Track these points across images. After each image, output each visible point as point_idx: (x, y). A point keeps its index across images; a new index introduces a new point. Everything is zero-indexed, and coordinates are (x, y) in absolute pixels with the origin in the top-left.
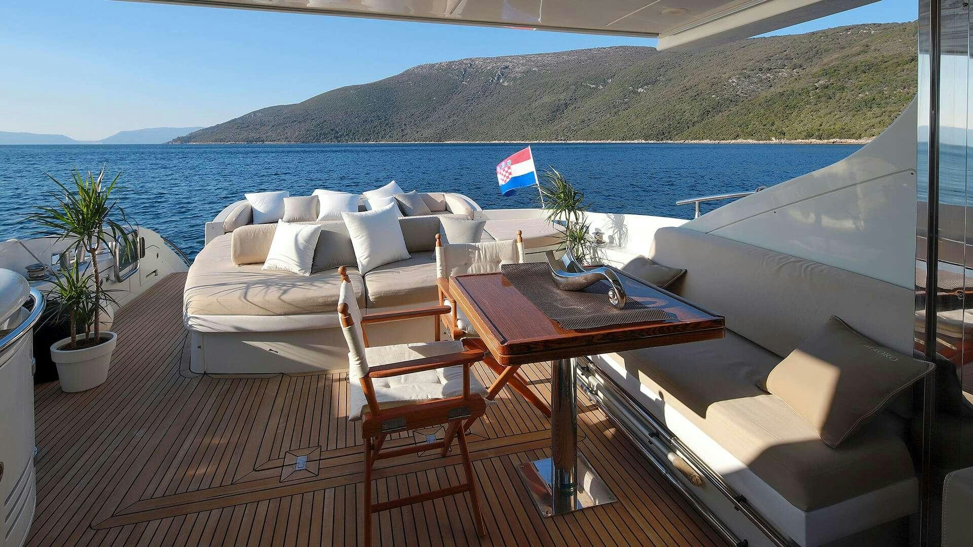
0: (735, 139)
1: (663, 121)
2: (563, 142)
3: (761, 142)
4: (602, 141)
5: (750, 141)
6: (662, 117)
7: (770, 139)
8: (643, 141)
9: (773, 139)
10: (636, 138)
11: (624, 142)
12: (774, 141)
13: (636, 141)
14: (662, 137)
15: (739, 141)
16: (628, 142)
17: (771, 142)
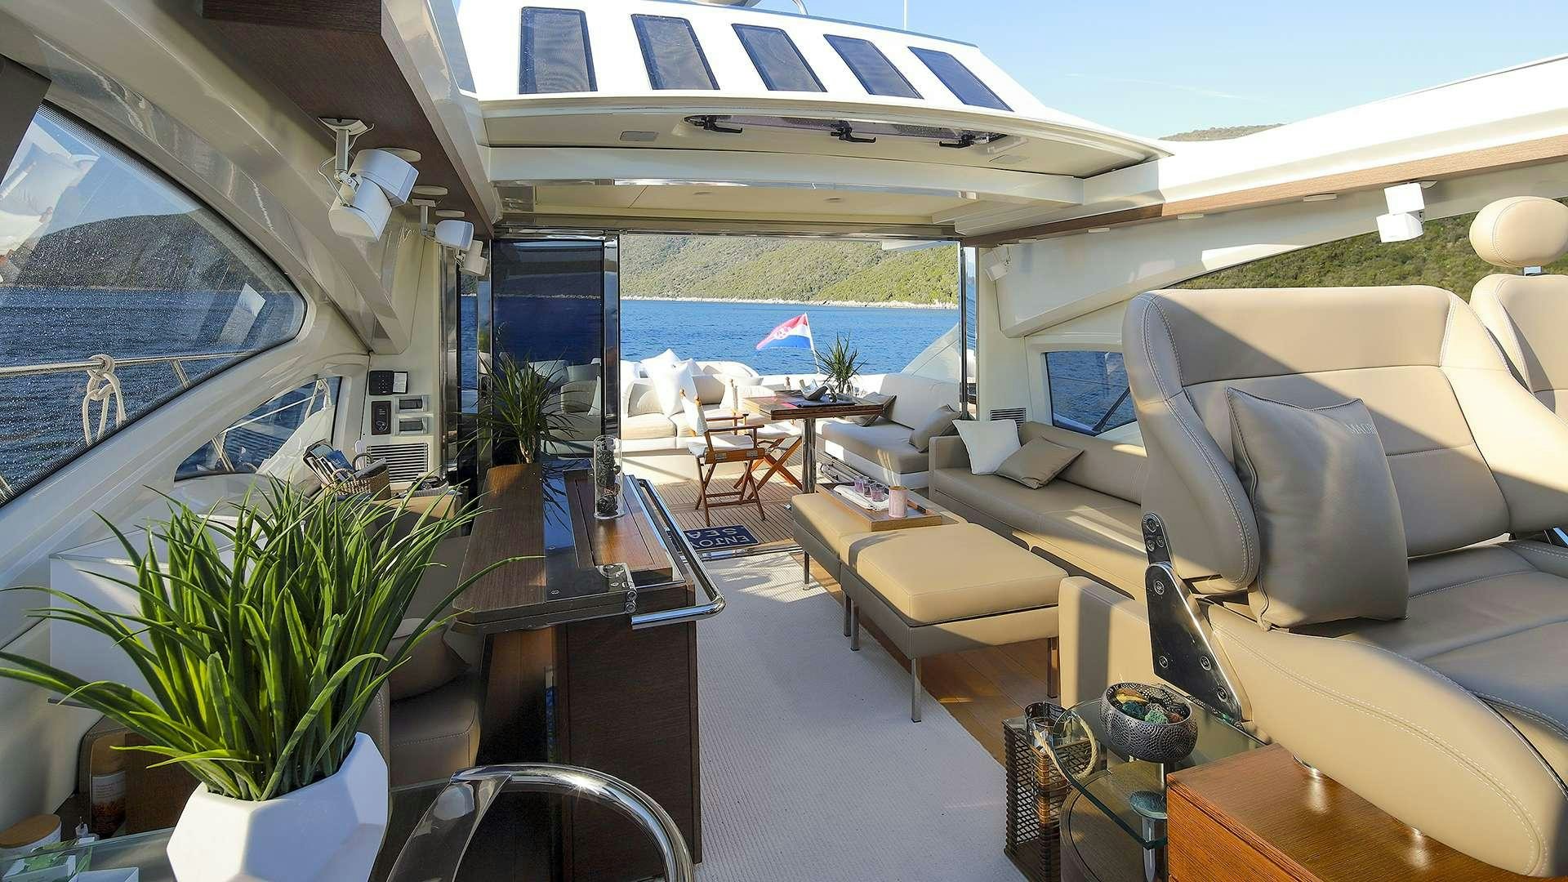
0: (888, 299)
1: (812, 269)
2: (671, 299)
3: (920, 306)
4: (724, 299)
5: (907, 304)
6: (813, 264)
7: (931, 302)
8: (781, 301)
9: (936, 301)
10: (771, 296)
11: (753, 301)
12: (938, 305)
13: (770, 301)
14: (809, 294)
15: (893, 303)
16: (760, 301)
17: (932, 306)
